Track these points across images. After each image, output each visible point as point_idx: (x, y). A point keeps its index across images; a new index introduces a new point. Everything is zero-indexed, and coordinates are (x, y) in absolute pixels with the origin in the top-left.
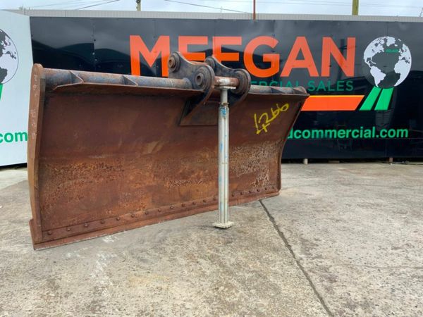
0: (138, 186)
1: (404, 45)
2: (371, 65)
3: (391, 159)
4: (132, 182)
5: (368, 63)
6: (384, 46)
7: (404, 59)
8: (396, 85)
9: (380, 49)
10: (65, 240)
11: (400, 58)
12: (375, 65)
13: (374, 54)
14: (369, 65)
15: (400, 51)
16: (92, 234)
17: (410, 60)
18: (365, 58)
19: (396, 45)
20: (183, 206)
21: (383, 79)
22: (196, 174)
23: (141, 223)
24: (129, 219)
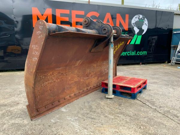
0: (72, 82)
1: (145, 18)
2: (134, 26)
3: (141, 63)
4: (70, 80)
5: (133, 25)
6: (139, 18)
7: (145, 24)
8: (143, 34)
9: (137, 19)
10: (45, 113)
11: (144, 23)
12: (135, 26)
13: (135, 22)
14: (133, 26)
15: (144, 21)
16: (55, 108)
17: (147, 25)
18: (132, 23)
19: (143, 18)
20: (87, 89)
21: (138, 32)
22: (91, 74)
23: (73, 99)
24: (69, 98)
